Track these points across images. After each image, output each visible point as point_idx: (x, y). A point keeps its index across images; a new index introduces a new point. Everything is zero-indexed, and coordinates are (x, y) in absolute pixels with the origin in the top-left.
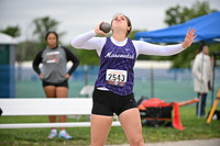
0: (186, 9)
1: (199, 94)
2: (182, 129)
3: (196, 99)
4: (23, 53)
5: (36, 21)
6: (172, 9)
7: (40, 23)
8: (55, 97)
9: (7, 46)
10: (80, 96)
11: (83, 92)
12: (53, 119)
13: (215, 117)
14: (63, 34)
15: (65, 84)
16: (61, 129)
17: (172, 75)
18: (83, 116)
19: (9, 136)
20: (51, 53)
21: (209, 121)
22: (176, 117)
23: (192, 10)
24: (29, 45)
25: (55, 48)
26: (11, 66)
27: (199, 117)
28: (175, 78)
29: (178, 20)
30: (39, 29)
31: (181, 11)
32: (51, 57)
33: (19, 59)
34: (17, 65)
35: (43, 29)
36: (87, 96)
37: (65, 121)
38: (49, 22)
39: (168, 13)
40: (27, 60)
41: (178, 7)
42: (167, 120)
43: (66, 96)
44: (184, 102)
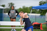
0: (44, 2)
2: (42, 29)
3: (46, 23)
4: (6, 11)
5: (9, 4)
6: (41, 2)
7: (10, 4)
8: (13, 21)
9: (2, 9)
11: (19, 20)
12: (12, 26)
14: (15, 7)
16: (14, 29)
17: (41, 17)
18: (19, 26)
19: (2, 30)
20: (12, 11)
22: (41, 27)
23: (46, 2)
24: (7, 9)
25: (13, 10)
26: (3, 14)
28: (41, 18)
29: (42, 4)
31: (43, 2)
32: (12, 12)
33: (5, 12)
34: (4, 14)
35: (11, 5)
38: (12, 4)
39: (40, 2)
40: (7, 12)
42: (39, 27)
43: (15, 21)
44: (43, 23)
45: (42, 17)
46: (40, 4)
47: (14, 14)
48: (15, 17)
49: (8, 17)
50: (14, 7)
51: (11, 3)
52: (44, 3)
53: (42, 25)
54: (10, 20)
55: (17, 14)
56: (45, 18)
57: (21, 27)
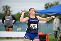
1: (55, 31)
3: (54, 33)
5: (3, 7)
6: (47, 4)
8: (8, 31)
10: (17, 31)
12: (8, 38)
13: (60, 39)
14: (12, 11)
15: (12, 27)
17: (46, 25)
18: (18, 37)
20: (8, 17)
21: (58, 40)
22: (47, 38)
23: (54, 4)
25: (9, 15)
27: (55, 39)
28: (47, 26)
29: (49, 7)
30: (4, 9)
32: (8, 18)
35: (6, 9)
36: (19, 31)
37: (11, 39)
39: (46, 5)
41: (49, 3)
42: (44, 39)
44: (50, 34)
45: (49, 25)
46: (47, 8)
47: (10, 21)
48: (11, 25)
49: (2, 25)
50: (10, 12)
51: (6, 6)
52: (52, 5)
53: (48, 36)
54: (5, 30)
55: (14, 21)
56: (52, 26)
57: (19, 39)
